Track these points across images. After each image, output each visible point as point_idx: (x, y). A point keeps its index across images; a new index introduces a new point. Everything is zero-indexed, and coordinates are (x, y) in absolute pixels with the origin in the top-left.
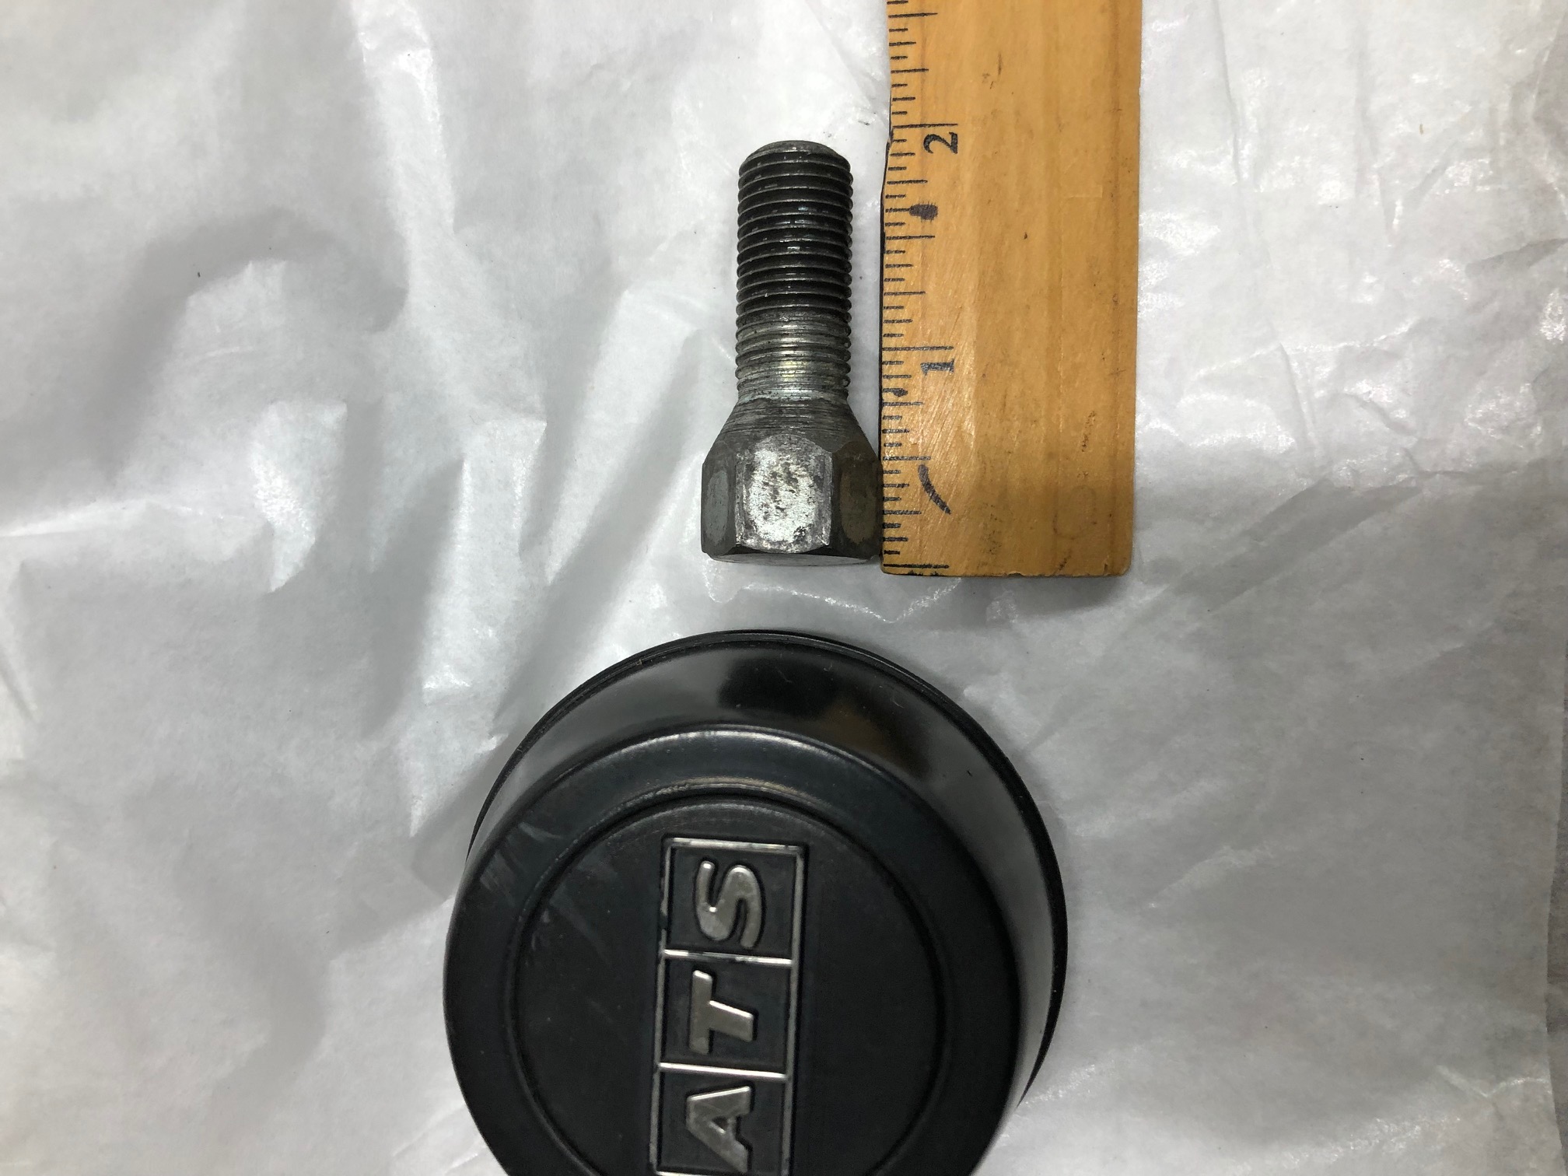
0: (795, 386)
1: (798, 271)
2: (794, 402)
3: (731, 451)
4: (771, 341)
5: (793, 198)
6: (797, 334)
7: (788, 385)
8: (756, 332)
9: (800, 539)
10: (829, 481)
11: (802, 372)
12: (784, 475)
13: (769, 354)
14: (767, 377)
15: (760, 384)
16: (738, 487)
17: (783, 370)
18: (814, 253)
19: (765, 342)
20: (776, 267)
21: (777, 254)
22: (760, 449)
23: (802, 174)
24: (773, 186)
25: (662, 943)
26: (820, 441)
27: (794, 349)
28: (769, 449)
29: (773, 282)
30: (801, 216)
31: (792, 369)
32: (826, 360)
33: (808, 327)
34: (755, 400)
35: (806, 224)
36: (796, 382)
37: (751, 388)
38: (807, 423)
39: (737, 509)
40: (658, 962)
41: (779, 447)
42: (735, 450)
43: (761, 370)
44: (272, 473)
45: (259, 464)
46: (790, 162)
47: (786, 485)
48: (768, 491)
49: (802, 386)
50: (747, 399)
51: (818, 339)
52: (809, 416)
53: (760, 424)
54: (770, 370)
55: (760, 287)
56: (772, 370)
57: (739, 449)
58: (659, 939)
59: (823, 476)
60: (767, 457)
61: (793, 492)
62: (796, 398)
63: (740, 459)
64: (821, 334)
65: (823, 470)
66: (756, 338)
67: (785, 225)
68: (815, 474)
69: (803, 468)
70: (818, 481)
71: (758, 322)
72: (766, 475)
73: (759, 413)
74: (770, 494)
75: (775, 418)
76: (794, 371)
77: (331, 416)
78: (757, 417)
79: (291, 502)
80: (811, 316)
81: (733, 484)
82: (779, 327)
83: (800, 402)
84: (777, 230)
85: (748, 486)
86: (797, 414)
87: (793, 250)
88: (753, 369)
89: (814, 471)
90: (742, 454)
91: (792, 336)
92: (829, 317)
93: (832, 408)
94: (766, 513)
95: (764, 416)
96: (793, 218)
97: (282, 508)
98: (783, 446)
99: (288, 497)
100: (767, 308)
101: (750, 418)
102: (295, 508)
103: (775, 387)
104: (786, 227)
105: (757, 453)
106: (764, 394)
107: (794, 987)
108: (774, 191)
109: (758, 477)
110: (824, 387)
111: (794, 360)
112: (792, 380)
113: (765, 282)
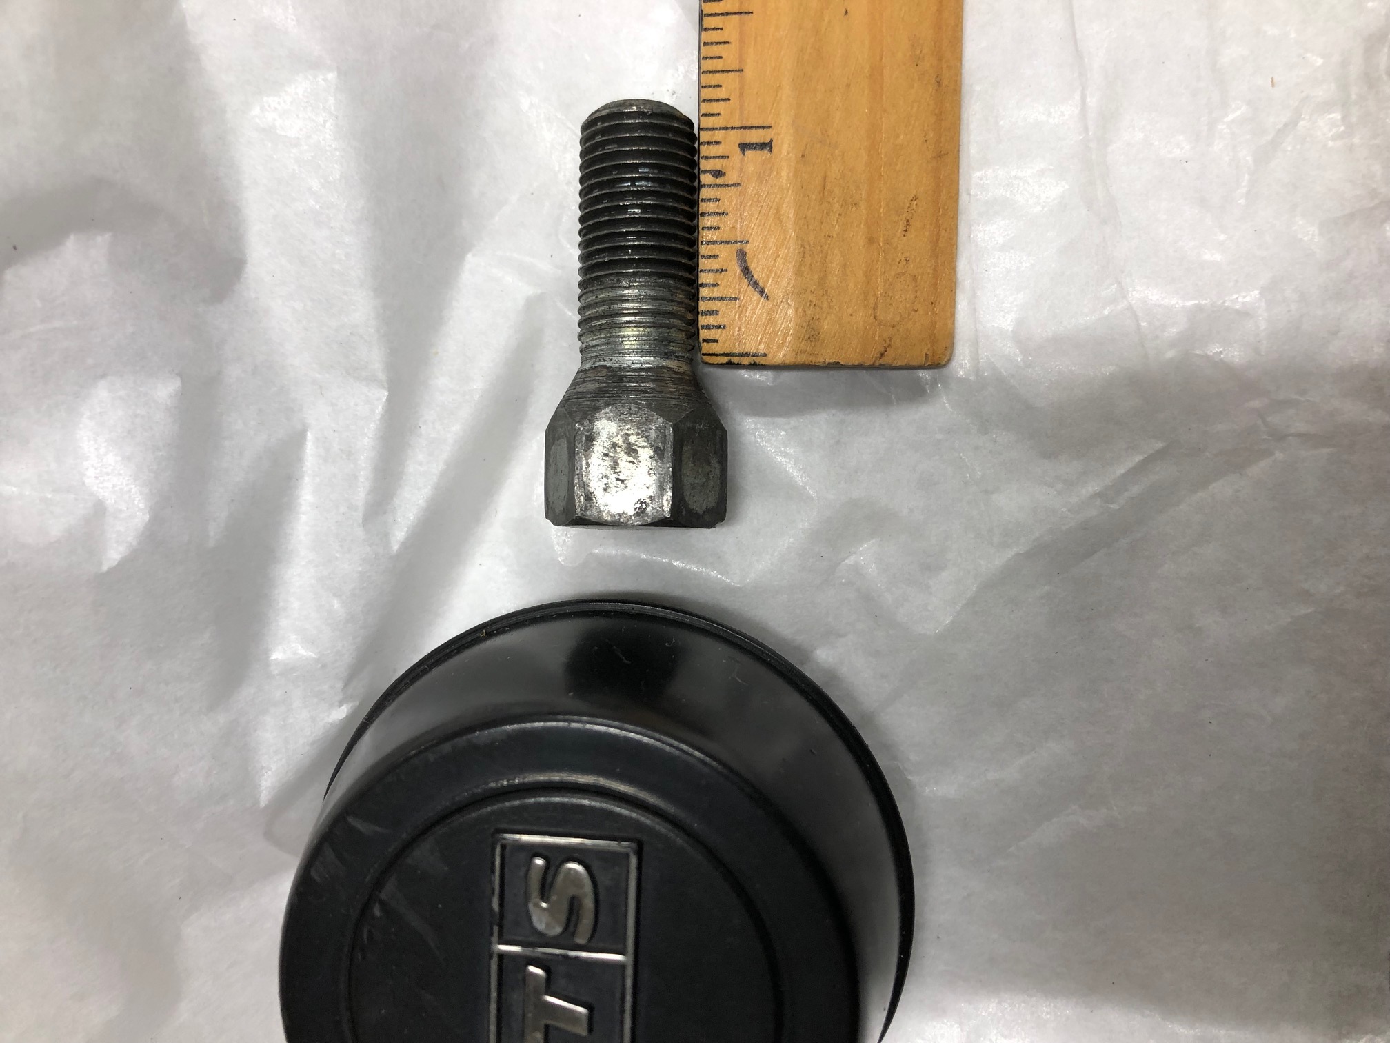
0: (637, 353)
1: (639, 235)
2: (634, 370)
3: (570, 420)
4: (612, 306)
5: (633, 159)
6: (639, 300)
7: (630, 352)
8: (597, 297)
9: (641, 512)
10: (669, 452)
11: (645, 338)
12: (624, 445)
13: (610, 320)
14: (608, 344)
15: (601, 350)
16: (577, 457)
17: (624, 337)
18: (655, 216)
19: (606, 307)
20: (616, 231)
21: (616, 217)
22: (598, 419)
23: (642, 134)
24: (613, 146)
25: (495, 938)
26: (661, 409)
27: (635, 314)
28: (609, 419)
29: (613, 246)
30: (641, 178)
31: (633, 336)
32: (668, 327)
33: (649, 292)
34: (596, 367)
35: (646, 186)
36: (637, 349)
37: (592, 355)
38: (647, 392)
39: (576, 481)
40: (491, 957)
41: (618, 417)
42: (574, 420)
43: (602, 336)
44: (102, 451)
45: (89, 441)
46: (630, 121)
47: (626, 455)
48: (608, 462)
49: (643, 353)
50: (588, 365)
51: (660, 305)
52: (650, 385)
53: (600, 393)
54: (610, 337)
55: (600, 251)
56: (613, 337)
57: (578, 419)
58: (491, 934)
59: (664, 447)
60: (607, 428)
61: (633, 463)
62: (637, 366)
63: (579, 429)
64: (662, 299)
65: (664, 441)
66: (596, 303)
67: (625, 187)
68: (656, 445)
69: (643, 439)
70: (659, 453)
71: (599, 287)
72: (606, 445)
73: (599, 381)
74: (610, 465)
75: (616, 387)
76: (635, 338)
77: (165, 390)
78: (597, 385)
79: (124, 479)
80: (652, 281)
81: (572, 455)
82: (620, 292)
83: (641, 369)
84: (617, 192)
85: (587, 457)
86: (637, 382)
87: (634, 213)
88: (595, 335)
89: (654, 442)
90: (581, 424)
91: (633, 301)
92: (671, 282)
93: (674, 375)
94: (606, 484)
95: (604, 384)
96: (633, 180)
97: (114, 486)
98: (623, 416)
99: (121, 475)
100: (608, 272)
101: (590, 386)
102: (127, 485)
103: (616, 354)
104: (626, 189)
105: (595, 424)
106: (604, 361)
107: (629, 983)
108: (613, 152)
109: (598, 448)
110: (666, 354)
111: (635, 327)
112: (633, 347)
113: (606, 245)
